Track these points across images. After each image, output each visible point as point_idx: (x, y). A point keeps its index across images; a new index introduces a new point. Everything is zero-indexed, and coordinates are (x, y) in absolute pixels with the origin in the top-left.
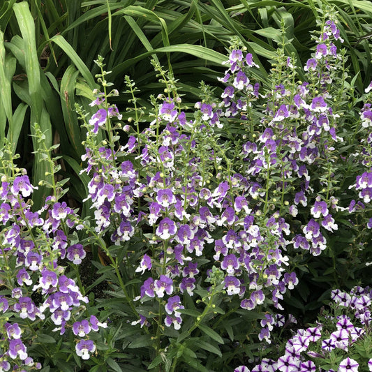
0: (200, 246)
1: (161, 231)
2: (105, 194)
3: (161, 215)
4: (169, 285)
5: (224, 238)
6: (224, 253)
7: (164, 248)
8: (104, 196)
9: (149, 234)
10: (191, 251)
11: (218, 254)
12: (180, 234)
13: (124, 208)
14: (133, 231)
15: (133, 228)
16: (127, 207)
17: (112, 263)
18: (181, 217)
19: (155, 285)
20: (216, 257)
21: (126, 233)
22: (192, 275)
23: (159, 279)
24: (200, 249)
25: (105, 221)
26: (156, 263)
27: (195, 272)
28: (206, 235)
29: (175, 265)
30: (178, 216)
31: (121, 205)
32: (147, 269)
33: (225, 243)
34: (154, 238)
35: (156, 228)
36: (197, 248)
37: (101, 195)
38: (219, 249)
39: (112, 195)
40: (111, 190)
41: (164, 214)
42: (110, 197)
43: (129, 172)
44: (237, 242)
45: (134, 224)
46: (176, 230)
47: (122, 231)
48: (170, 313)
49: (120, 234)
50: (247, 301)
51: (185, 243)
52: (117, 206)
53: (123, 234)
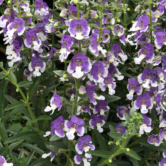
0: (113, 84)
1: (73, 68)
2: (15, 27)
3: (73, 51)
4: (80, 127)
5: (139, 77)
6: (138, 92)
7: (76, 87)
8: (14, 30)
9: (60, 71)
10: (103, 90)
11: (131, 93)
12: (94, 72)
13: (35, 43)
14: (45, 66)
15: (44, 64)
16: (38, 42)
17: (23, 99)
18: (96, 53)
19: (65, 125)
20: (130, 96)
21: (37, 68)
22: (102, 112)
23: (69, 120)
24: (112, 87)
25: (15, 56)
26: (66, 102)
27: (105, 109)
28: (116, 72)
29: (86, 104)
30: (93, 51)
31: (32, 40)
32: (57, 109)
33: (140, 82)
34: (65, 76)
35: (68, 64)
36: (110, 86)
37: (11, 28)
38: (133, 88)
39: (22, 28)
40: (21, 24)
41: (77, 49)
42: (19, 31)
43: (43, 10)
44: (154, 82)
45: (46, 60)
46: (90, 67)
47: (33, 66)
48: (80, 153)
49: (31, 69)
50: (154, 137)
51: (98, 81)
52: (28, 40)
53: (34, 70)
